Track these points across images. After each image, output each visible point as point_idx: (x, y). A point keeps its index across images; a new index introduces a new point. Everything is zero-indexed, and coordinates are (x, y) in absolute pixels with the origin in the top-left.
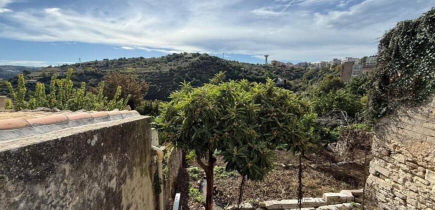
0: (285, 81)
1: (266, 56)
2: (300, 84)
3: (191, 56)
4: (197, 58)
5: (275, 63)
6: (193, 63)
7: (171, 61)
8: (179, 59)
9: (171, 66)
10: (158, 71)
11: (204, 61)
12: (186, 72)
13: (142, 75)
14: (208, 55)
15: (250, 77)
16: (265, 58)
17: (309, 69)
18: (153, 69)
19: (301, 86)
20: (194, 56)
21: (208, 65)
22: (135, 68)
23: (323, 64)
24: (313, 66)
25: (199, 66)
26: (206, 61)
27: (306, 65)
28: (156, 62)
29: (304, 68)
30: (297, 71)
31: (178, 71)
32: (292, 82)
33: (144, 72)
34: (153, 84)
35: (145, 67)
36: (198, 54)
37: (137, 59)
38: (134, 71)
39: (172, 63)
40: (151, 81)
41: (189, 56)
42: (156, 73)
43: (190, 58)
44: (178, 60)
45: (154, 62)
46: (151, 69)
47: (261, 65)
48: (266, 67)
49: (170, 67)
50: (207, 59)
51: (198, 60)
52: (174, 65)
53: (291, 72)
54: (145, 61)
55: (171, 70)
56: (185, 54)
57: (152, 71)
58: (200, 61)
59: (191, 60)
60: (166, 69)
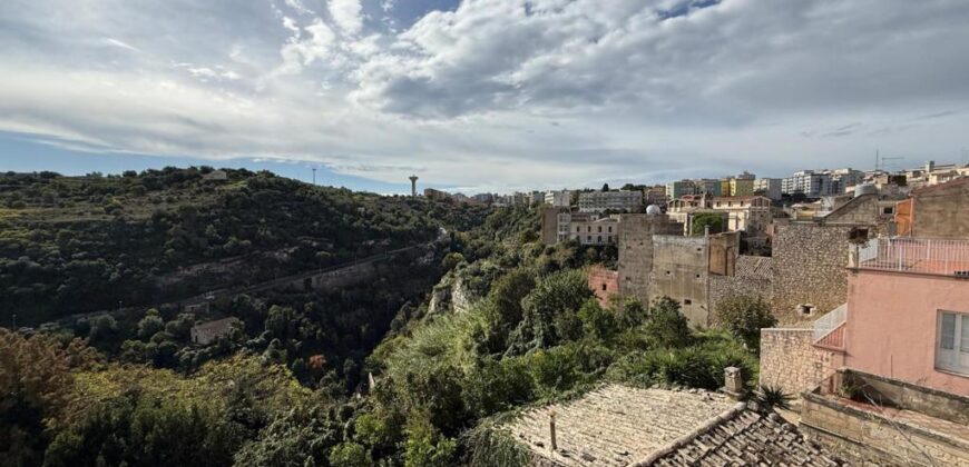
0: (452, 235)
1: (414, 179)
2: (481, 240)
3: (224, 176)
4: (242, 184)
5: (431, 193)
6: (229, 199)
7: (159, 188)
8: (185, 183)
9: (157, 202)
10: (110, 218)
11: (262, 192)
12: (209, 220)
13: (46, 232)
14: (272, 175)
15: (380, 229)
16: (410, 182)
17: (494, 207)
18: (94, 213)
19: (482, 245)
20: (231, 177)
21: (273, 201)
22: (20, 206)
23: (519, 196)
24: (502, 200)
25: (247, 205)
26: (267, 191)
27: (490, 199)
28: (104, 192)
29: (486, 205)
30: (475, 211)
31: (182, 220)
32: (465, 235)
33: (57, 220)
34: (94, 259)
35: (62, 206)
36: (244, 173)
37: (29, 179)
38: (12, 219)
39: (164, 195)
40: (82, 248)
41: (216, 177)
42: (104, 225)
43: (222, 182)
44: (182, 187)
45: (94, 188)
46: (86, 212)
47: (403, 197)
48: (412, 202)
49: (152, 206)
50: (270, 186)
51: (243, 190)
52: (170, 201)
53: (464, 212)
54: (62, 186)
55: (158, 216)
56: (206, 170)
57: (89, 217)
58: (250, 190)
59: (224, 187)
60: (140, 212)
